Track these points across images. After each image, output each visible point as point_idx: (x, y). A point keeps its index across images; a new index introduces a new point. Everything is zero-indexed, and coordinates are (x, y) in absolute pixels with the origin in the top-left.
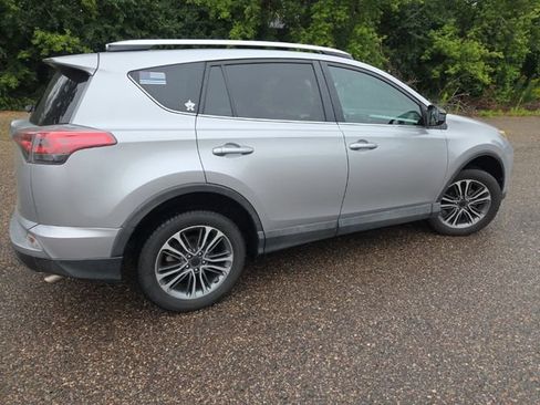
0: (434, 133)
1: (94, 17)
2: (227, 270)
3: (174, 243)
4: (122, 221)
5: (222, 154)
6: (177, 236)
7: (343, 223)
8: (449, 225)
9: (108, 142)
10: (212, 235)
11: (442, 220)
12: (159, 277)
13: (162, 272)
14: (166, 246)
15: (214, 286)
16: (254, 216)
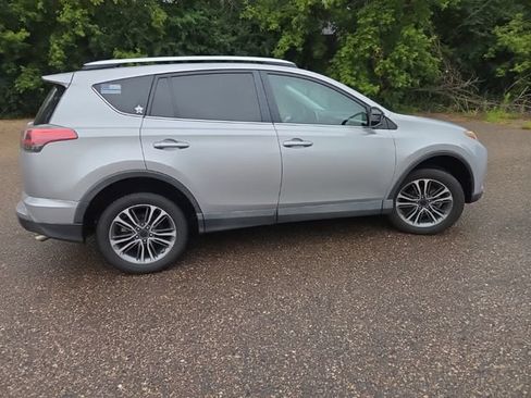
0: (381, 133)
1: (161, 37)
2: (171, 244)
3: (124, 217)
4: (80, 196)
5: (161, 148)
6: (126, 211)
7: (281, 212)
8: (411, 223)
9: (72, 137)
10: (157, 213)
11: (402, 217)
12: (113, 243)
13: (116, 239)
14: (118, 219)
15: (161, 256)
16: (191, 200)
